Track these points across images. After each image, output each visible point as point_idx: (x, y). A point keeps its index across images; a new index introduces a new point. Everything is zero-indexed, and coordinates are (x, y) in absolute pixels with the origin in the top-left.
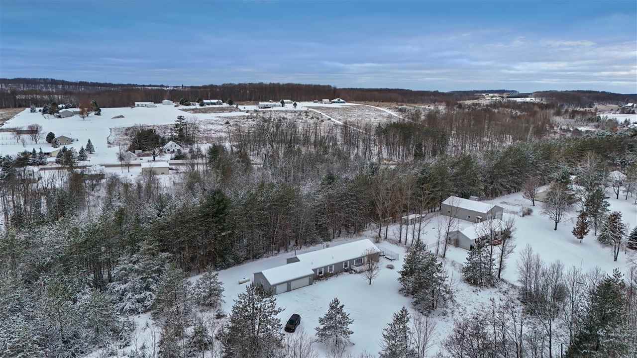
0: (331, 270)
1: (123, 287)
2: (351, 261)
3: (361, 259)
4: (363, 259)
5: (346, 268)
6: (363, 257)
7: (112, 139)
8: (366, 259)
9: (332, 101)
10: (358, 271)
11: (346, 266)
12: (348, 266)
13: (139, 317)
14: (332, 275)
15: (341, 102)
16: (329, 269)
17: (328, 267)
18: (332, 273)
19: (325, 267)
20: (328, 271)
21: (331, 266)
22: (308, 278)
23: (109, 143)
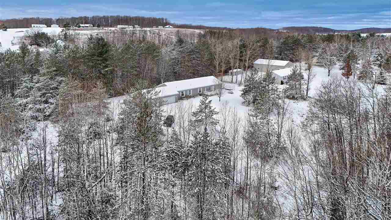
0: (190, 94)
1: (25, 101)
2: (204, 88)
3: (210, 87)
4: (211, 87)
5: (200, 93)
6: (212, 86)
7: (14, 42)
8: (213, 87)
9: (165, 27)
10: (209, 95)
11: (200, 91)
12: (201, 92)
13: (39, 123)
14: (190, 97)
15: (171, 28)
16: (188, 92)
17: (188, 91)
18: (191, 96)
19: (186, 91)
20: (188, 94)
21: (190, 91)
22: (174, 96)
23: (12, 43)
